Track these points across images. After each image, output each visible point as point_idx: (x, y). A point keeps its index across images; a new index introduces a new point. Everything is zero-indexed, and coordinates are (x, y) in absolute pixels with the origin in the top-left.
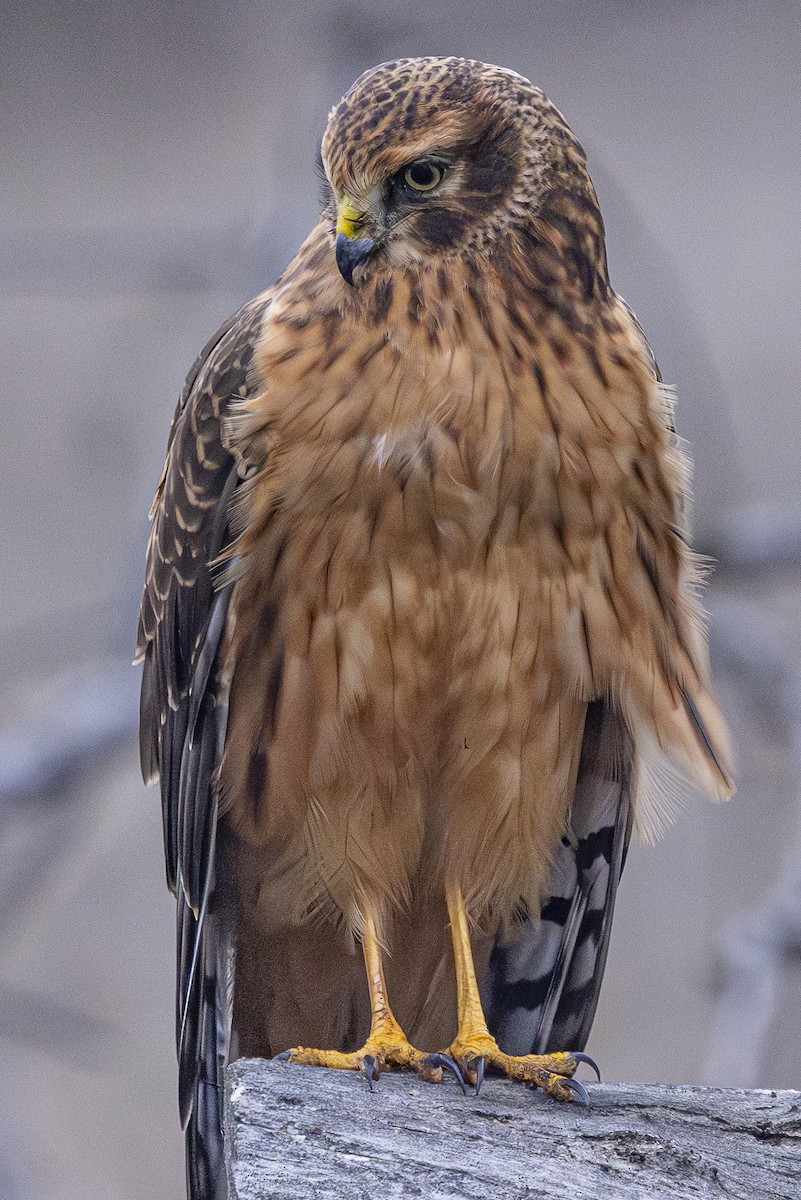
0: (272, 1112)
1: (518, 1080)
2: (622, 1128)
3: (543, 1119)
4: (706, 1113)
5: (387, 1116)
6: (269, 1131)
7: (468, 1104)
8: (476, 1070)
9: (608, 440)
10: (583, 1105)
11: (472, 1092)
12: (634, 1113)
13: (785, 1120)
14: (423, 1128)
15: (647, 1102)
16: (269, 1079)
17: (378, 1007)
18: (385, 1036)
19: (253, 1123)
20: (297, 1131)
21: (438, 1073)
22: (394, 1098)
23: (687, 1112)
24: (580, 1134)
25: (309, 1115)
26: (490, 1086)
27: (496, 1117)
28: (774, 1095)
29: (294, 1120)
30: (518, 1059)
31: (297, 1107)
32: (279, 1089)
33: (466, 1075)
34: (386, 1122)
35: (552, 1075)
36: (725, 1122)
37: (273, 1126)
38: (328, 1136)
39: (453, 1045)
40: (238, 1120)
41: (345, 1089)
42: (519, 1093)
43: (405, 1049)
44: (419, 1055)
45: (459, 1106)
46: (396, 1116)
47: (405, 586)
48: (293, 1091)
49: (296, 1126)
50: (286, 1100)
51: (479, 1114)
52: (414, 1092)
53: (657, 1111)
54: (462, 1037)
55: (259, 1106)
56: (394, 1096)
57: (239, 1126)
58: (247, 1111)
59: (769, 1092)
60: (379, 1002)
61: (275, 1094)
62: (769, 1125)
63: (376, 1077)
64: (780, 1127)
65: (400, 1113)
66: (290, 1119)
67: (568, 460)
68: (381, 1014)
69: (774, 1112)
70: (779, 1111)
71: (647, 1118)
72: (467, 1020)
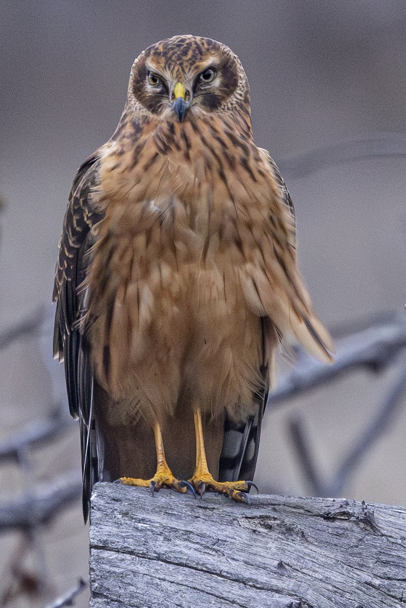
0: (107, 505)
1: (221, 493)
2: (263, 514)
3: (229, 509)
4: (302, 508)
5: (159, 507)
6: (106, 513)
7: (196, 502)
8: (201, 488)
9: (257, 204)
10: (247, 504)
11: (199, 497)
12: (270, 508)
13: (338, 511)
14: (174, 513)
15: (276, 502)
16: (108, 491)
17: (160, 460)
18: (163, 473)
19: (99, 510)
20: (118, 513)
21: (185, 489)
22: (163, 500)
23: (294, 508)
24: (244, 516)
25: (124, 506)
26: (208, 495)
27: (208, 508)
28: (334, 501)
29: (118, 508)
30: (221, 483)
31: (118, 503)
32: (111, 495)
33: (197, 490)
34: (158, 510)
35: (235, 490)
36: (310, 512)
37: (108, 511)
38: (132, 516)
39: (193, 477)
40: (93, 508)
41: (141, 495)
42: (220, 498)
43: (171, 479)
44: (177, 481)
45: (191, 503)
46: (163, 507)
47: (166, 271)
48: (118, 496)
49: (118, 511)
50: (114, 500)
51: (201, 507)
52: (173, 497)
53: (281, 507)
54: (197, 474)
55: (102, 502)
56: (163, 499)
57: (93, 510)
58: (96, 504)
59: (332, 499)
60: (161, 458)
61: (109, 497)
62: (330, 513)
63: (157, 490)
64: (335, 514)
65: (165, 506)
66: (115, 508)
67: (239, 213)
68: (161, 464)
69: (332, 508)
70: (335, 507)
71: (275, 510)
72: (199, 466)
